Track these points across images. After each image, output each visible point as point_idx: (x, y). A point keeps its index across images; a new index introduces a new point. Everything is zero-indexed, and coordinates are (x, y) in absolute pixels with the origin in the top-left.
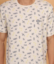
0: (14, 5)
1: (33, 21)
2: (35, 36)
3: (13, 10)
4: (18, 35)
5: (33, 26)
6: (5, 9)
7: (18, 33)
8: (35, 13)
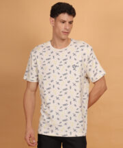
0: (47, 49)
1: (69, 67)
2: (71, 84)
3: (45, 56)
4: (52, 84)
5: (68, 72)
6: (36, 55)
7: (52, 81)
8: (70, 57)
